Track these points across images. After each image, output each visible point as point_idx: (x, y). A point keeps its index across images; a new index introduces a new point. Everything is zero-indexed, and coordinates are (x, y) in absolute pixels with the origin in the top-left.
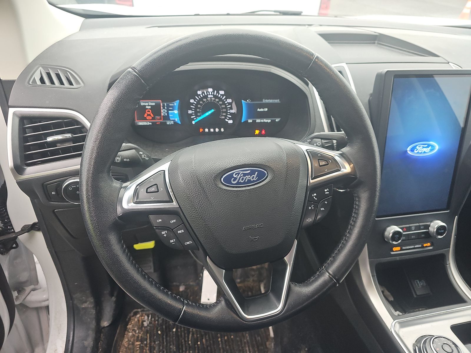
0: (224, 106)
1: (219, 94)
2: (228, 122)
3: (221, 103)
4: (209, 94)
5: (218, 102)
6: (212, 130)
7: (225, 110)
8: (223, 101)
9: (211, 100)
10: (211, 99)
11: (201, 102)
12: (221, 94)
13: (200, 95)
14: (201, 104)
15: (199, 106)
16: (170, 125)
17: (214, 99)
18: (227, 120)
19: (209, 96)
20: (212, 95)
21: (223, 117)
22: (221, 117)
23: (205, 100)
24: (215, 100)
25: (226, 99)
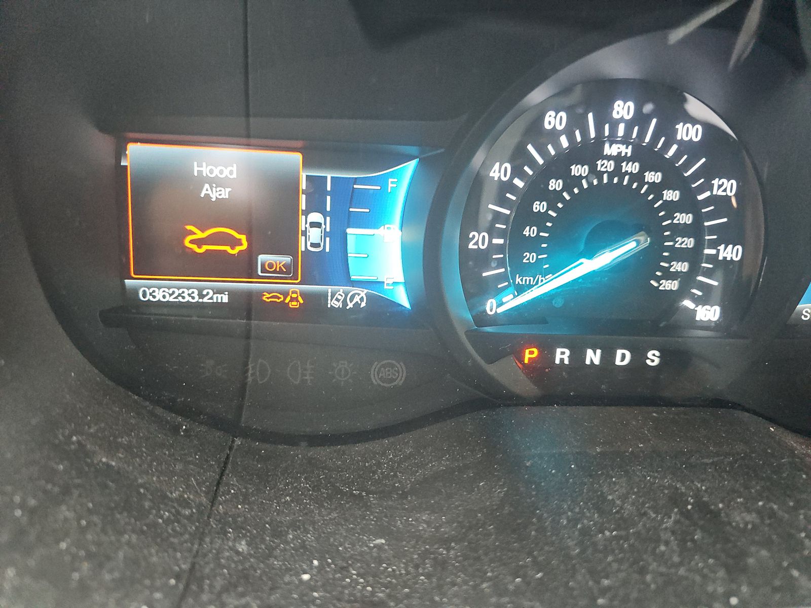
0: (685, 218)
1: (671, 139)
2: (694, 311)
3: (671, 195)
4: (613, 140)
5: (656, 189)
6: (593, 357)
7: (689, 243)
8: (683, 185)
9: (618, 171)
10: (618, 167)
11: (555, 185)
12: (681, 143)
13: (554, 135)
14: (552, 198)
15: (539, 207)
16: (343, 310)
17: (633, 168)
18: (688, 303)
19: (611, 150)
20: (625, 141)
21: (671, 285)
22: (658, 279)
23: (578, 170)
24: (638, 178)
25: (708, 173)
